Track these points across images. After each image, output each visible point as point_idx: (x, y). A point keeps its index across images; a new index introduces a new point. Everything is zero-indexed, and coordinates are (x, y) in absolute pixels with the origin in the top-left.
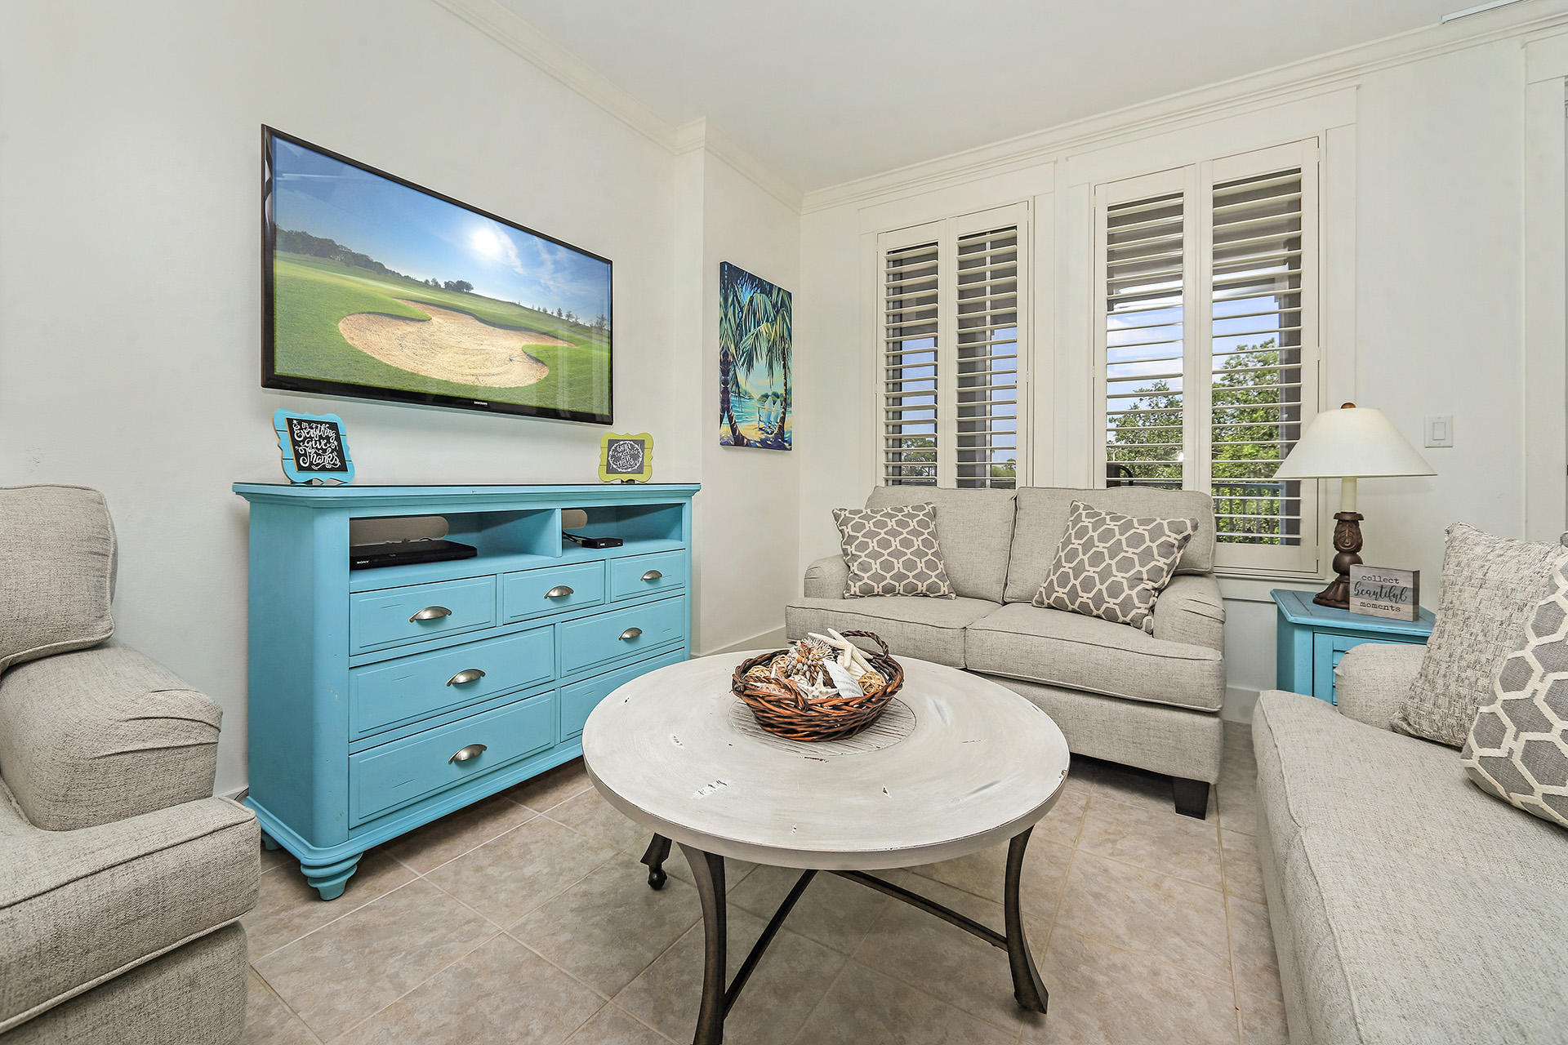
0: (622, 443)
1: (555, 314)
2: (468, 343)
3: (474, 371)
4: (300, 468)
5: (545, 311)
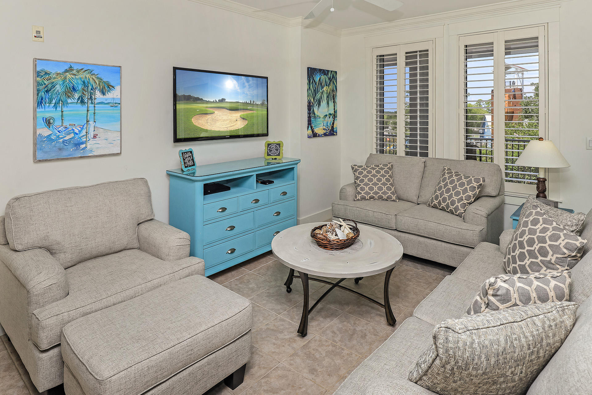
0: (272, 145)
1: (249, 102)
2: (225, 117)
3: (226, 126)
4: (186, 167)
5: (246, 102)
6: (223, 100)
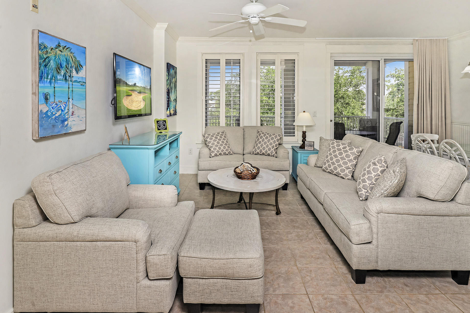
0: (160, 121)
2: (136, 99)
3: (137, 106)
5: (144, 87)
6: (135, 84)
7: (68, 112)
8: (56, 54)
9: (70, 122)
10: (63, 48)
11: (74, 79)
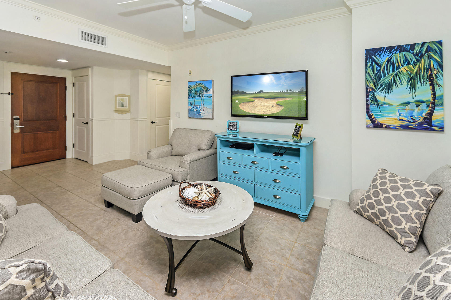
1: (286, 91)
3: (264, 111)
4: (229, 130)
5: (282, 91)
6: (261, 92)
7: (201, 110)
8: (195, 87)
9: (202, 114)
10: (198, 84)
11: (204, 96)
